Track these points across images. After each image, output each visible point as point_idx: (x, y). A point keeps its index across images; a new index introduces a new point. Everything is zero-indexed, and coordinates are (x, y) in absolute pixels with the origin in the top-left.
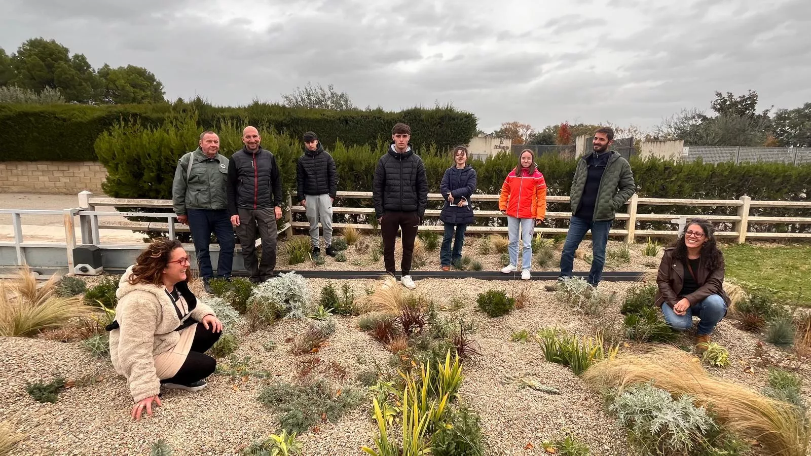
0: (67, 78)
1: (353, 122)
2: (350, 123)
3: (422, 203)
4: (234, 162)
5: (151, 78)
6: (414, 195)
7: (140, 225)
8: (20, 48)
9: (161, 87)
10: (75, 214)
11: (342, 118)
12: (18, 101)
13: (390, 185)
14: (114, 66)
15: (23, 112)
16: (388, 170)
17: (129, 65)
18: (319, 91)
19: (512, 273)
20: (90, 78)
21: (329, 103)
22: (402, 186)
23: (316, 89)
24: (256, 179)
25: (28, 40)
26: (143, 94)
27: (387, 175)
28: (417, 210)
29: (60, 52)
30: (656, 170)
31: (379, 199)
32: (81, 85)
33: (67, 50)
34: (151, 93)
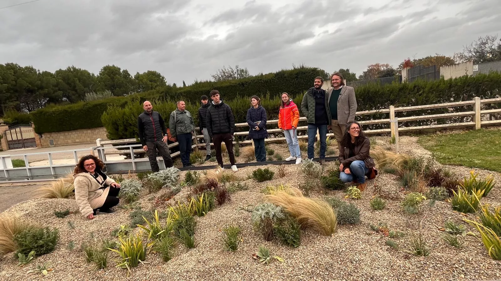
0: (120, 83)
1: (247, 84)
2: (245, 85)
3: (232, 127)
4: (141, 120)
5: (159, 75)
6: (227, 124)
7: (121, 152)
8: (100, 72)
9: (164, 79)
10: (95, 149)
11: (241, 83)
12: (94, 99)
13: (214, 121)
14: (141, 73)
15: (95, 104)
16: (212, 114)
17: (148, 71)
18: (230, 70)
19: (291, 161)
20: (131, 81)
21: (236, 75)
22: (220, 121)
23: (228, 69)
24: (154, 126)
25: (103, 67)
26: (156, 84)
27: (212, 116)
28: (229, 132)
29: (116, 70)
30: (407, 89)
31: (210, 129)
32: (126, 85)
33: (119, 69)
34: (159, 83)
